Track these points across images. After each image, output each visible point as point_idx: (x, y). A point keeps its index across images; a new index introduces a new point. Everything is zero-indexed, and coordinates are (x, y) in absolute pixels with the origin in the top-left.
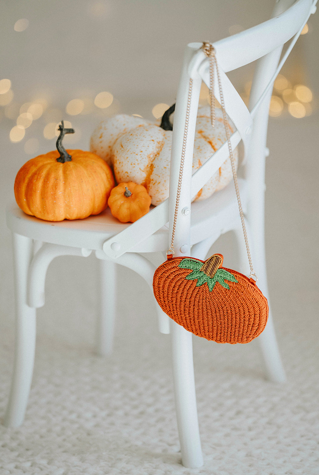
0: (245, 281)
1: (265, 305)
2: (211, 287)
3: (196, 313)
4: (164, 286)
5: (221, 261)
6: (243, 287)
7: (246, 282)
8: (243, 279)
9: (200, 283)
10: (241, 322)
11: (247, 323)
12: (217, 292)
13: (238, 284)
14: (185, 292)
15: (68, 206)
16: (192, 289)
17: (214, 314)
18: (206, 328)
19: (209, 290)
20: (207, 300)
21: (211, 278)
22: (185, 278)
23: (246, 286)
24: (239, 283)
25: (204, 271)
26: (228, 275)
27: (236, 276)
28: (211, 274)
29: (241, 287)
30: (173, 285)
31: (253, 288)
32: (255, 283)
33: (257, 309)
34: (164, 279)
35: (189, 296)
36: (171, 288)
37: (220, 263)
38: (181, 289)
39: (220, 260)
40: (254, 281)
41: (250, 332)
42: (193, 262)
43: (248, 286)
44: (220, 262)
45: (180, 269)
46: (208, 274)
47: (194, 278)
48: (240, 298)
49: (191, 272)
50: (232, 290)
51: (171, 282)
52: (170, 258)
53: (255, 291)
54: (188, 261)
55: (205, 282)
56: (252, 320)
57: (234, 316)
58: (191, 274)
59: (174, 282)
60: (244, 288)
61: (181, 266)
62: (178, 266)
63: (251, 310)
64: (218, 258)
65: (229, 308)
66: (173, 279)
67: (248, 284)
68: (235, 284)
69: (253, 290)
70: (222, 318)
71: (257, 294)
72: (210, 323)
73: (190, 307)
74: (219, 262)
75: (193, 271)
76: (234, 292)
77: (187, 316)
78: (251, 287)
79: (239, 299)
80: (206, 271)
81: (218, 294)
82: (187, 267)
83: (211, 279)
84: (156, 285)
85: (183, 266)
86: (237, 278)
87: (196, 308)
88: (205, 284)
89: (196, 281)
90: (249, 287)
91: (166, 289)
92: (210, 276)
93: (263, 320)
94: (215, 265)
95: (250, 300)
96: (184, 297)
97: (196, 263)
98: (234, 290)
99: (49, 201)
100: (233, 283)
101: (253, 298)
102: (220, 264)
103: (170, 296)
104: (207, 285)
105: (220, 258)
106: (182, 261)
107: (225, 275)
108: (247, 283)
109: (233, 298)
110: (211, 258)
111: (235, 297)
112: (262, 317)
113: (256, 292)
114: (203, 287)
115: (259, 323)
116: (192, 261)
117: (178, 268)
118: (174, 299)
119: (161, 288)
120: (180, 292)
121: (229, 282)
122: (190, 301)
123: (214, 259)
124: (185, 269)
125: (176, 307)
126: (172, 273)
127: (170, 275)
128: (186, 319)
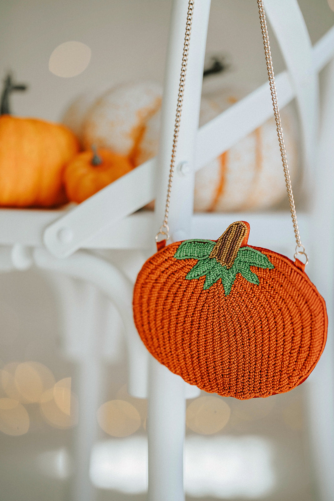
0: (285, 264)
1: (322, 307)
2: (227, 284)
3: (202, 342)
4: (149, 299)
5: (246, 232)
6: (283, 275)
7: (287, 264)
8: (282, 261)
9: (210, 281)
10: (278, 347)
11: (288, 346)
12: (237, 294)
13: (273, 271)
14: (185, 304)
16: (196, 296)
17: (232, 339)
18: (219, 369)
19: (224, 293)
20: (221, 312)
21: (228, 268)
22: (185, 277)
23: (288, 272)
24: (276, 270)
25: (217, 257)
26: (257, 256)
27: (271, 257)
28: (227, 260)
29: (278, 276)
30: (165, 293)
31: (301, 275)
32: (303, 268)
33: (307, 315)
34: (149, 286)
35: (191, 310)
36: (161, 301)
37: (243, 235)
38: (178, 299)
39: (244, 228)
40: (301, 263)
41: (295, 365)
42: (198, 243)
43: (291, 272)
44: (244, 232)
45: (176, 261)
46: (224, 260)
47: (199, 274)
48: (277, 298)
49: (196, 263)
50: (264, 284)
51: (162, 289)
52: (161, 245)
53: (303, 281)
54: (190, 244)
55: (218, 278)
56: (297, 339)
57: (266, 336)
58: (195, 267)
59: (167, 288)
60: (284, 277)
61: (178, 256)
62: (173, 257)
63: (297, 319)
64: (240, 226)
65: (258, 323)
66: (165, 283)
67: (292, 269)
68: (268, 271)
69: (300, 279)
70: (246, 343)
71: (306, 286)
72: (226, 358)
73: (192, 332)
74: (242, 233)
75: (199, 261)
76: (267, 287)
77: (187, 350)
78: (296, 273)
79: (275, 301)
80: (219, 255)
81: (240, 298)
82: (189, 255)
83: (228, 270)
84: (137, 302)
85: (181, 256)
86: (273, 258)
87: (202, 333)
88: (218, 282)
89: (202, 279)
90: (293, 273)
91: (153, 306)
92: (227, 266)
94: (234, 241)
95: (294, 300)
96: (183, 314)
97: (203, 244)
98: (267, 283)
100: (265, 270)
101: (299, 295)
102: (243, 237)
103: (159, 317)
104: (222, 283)
105: (244, 227)
106: (181, 246)
107: (252, 257)
108: (289, 266)
109: (265, 301)
110: (229, 229)
111: (269, 297)
112: (315, 331)
113: (306, 282)
114: (214, 289)
115: (311, 345)
116: (196, 243)
117: (173, 259)
118: (166, 322)
119: (145, 305)
120: (176, 306)
121: (258, 270)
122: (192, 321)
123: (234, 229)
124: (184, 260)
125: (169, 337)
126: (163, 272)
127: (159, 276)
128: (185, 359)
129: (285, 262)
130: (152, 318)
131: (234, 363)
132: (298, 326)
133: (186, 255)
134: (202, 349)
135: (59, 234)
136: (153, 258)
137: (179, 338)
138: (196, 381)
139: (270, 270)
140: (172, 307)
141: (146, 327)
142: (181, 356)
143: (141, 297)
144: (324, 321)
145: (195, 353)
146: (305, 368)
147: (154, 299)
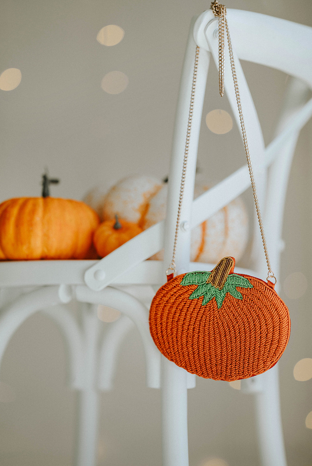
0: (261, 284)
1: (287, 313)
2: (220, 300)
3: (201, 343)
4: (162, 315)
5: (233, 264)
6: (260, 291)
7: (262, 284)
8: (259, 282)
9: (207, 299)
10: (256, 342)
11: (264, 341)
12: (227, 307)
13: (252, 289)
14: (188, 317)
15: (46, 236)
16: (196, 310)
17: (223, 339)
18: (214, 360)
19: (217, 307)
20: (215, 320)
21: (220, 289)
22: (189, 298)
23: (263, 290)
24: (255, 288)
25: (212, 282)
26: (241, 280)
27: (251, 279)
28: (219, 284)
29: (256, 292)
30: (174, 309)
31: (272, 291)
32: (273, 287)
33: (276, 318)
34: (162, 305)
35: (193, 320)
36: (171, 316)
37: (231, 266)
38: (183, 314)
40: (272, 284)
41: (268, 353)
42: (198, 274)
43: (265, 289)
44: (232, 264)
45: (182, 287)
46: (217, 284)
47: (199, 295)
48: (256, 308)
49: (196, 287)
50: (246, 298)
51: (171, 307)
52: (170, 277)
53: (273, 295)
54: (192, 274)
55: (213, 297)
56: (270, 335)
57: (248, 335)
58: (196, 290)
59: (175, 306)
60: (260, 293)
61: (184, 283)
62: (180, 284)
63: (270, 321)
64: (229, 260)
65: (242, 326)
66: (174, 303)
67: (266, 287)
68: (249, 289)
69: (272, 294)
70: (233, 340)
71: (276, 298)
72: (219, 352)
73: (194, 336)
74: (230, 264)
75: (198, 286)
76: (249, 300)
77: (190, 349)
78: (269, 290)
79: (254, 310)
80: (213, 281)
81: (229, 309)
82: (191, 282)
83: (220, 291)
84: (153, 317)
85: (186, 283)
86: (252, 281)
87: (201, 336)
88: (213, 300)
89: (201, 298)
91: (165, 319)
92: (219, 288)
93: (284, 333)
94: (225, 271)
95: (267, 309)
96: (187, 324)
97: (201, 274)
98: (248, 298)
99: (24, 229)
100: (247, 289)
101: (271, 305)
102: (231, 267)
103: (169, 327)
104: (215, 300)
105: (231, 260)
106: (185, 277)
107: (238, 280)
108: (264, 286)
109: (247, 310)
110: (221, 263)
111: (250, 307)
112: (282, 329)
113: (275, 296)
114: (210, 304)
115: (279, 339)
116: (196, 273)
117: (180, 285)
118: (175, 330)
119: (159, 319)
120: (182, 318)
121: (242, 289)
122: (194, 328)
123: (225, 262)
124: (188, 286)
125: (177, 340)
126: (172, 295)
127: (170, 298)
128: (188, 355)
129: (261, 283)
130: (164, 328)
131: (225, 355)
132: (270, 326)
133: (189, 283)
134: (201, 347)
135: (96, 274)
136: (165, 286)
137: (184, 341)
138: (196, 371)
139: (250, 289)
140: (179, 319)
141: (160, 335)
142: (186, 354)
143: (156, 314)
144: (288, 322)
145: (196, 351)
146: (276, 356)
147: (165, 315)
